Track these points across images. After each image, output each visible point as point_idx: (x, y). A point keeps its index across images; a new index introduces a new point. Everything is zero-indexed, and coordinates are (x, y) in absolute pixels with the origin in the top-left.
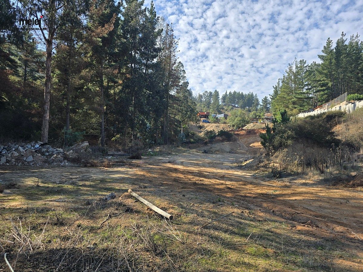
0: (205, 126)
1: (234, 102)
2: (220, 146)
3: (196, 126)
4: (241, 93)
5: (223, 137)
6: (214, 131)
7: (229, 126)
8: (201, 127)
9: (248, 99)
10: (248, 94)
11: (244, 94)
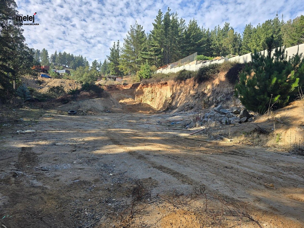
0: (46, 81)
1: (64, 63)
2: (91, 104)
3: (34, 81)
4: (71, 55)
5: (92, 91)
6: (62, 87)
7: (76, 82)
8: (40, 82)
9: (78, 61)
10: (78, 57)
11: (74, 56)
